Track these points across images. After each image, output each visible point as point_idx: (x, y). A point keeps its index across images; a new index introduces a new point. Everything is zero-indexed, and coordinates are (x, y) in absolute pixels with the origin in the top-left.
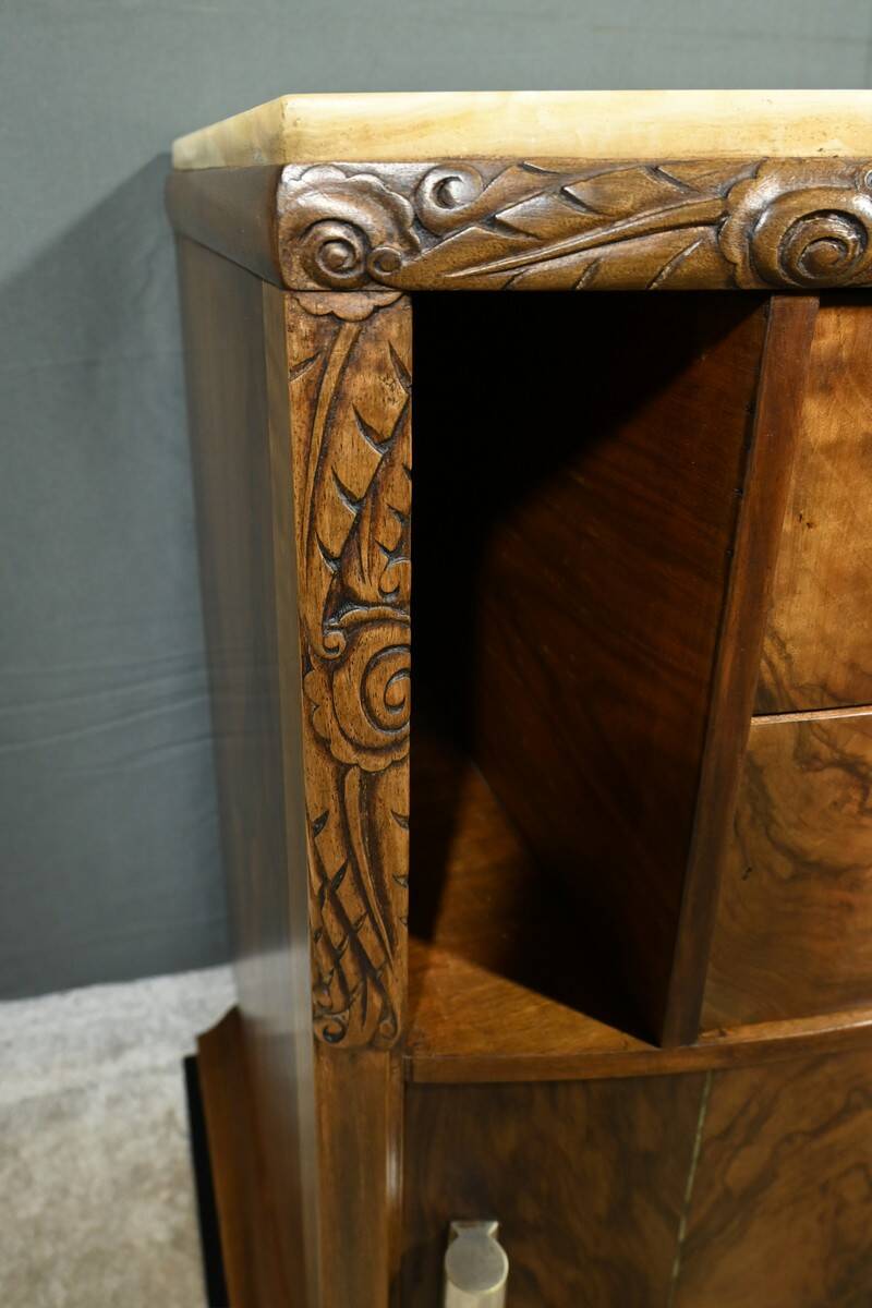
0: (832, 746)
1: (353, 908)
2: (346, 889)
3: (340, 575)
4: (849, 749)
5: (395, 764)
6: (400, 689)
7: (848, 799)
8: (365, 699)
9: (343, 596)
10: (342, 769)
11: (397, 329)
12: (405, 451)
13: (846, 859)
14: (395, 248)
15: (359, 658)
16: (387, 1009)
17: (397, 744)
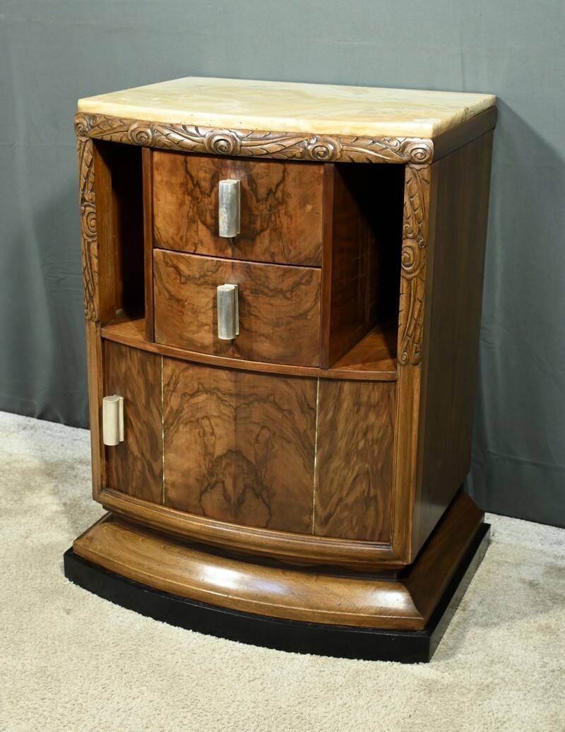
0: (170, 259)
1: (88, 279)
2: (86, 271)
3: (83, 194)
4: (175, 263)
5: (93, 241)
6: (93, 223)
7: (177, 278)
8: (87, 223)
9: (83, 200)
10: (85, 240)
11: (90, 145)
12: (93, 170)
13: (180, 297)
14: (87, 129)
15: (86, 213)
16: (94, 309)
17: (93, 236)
